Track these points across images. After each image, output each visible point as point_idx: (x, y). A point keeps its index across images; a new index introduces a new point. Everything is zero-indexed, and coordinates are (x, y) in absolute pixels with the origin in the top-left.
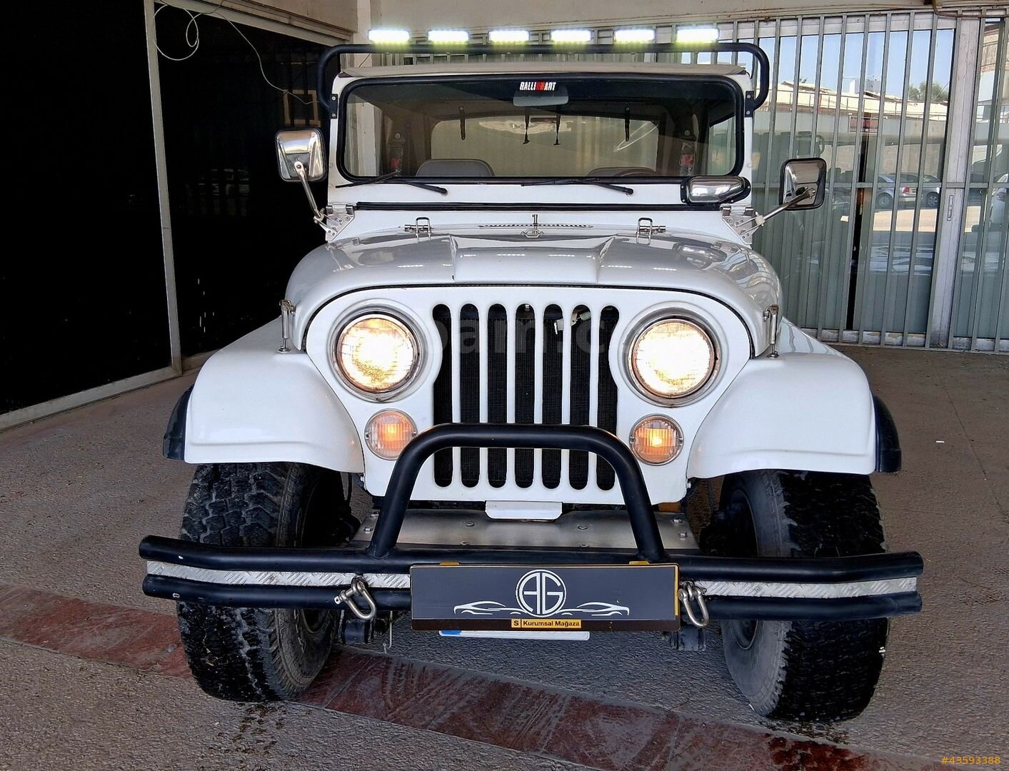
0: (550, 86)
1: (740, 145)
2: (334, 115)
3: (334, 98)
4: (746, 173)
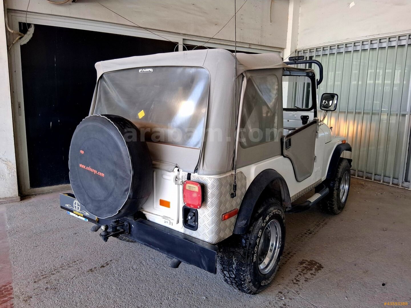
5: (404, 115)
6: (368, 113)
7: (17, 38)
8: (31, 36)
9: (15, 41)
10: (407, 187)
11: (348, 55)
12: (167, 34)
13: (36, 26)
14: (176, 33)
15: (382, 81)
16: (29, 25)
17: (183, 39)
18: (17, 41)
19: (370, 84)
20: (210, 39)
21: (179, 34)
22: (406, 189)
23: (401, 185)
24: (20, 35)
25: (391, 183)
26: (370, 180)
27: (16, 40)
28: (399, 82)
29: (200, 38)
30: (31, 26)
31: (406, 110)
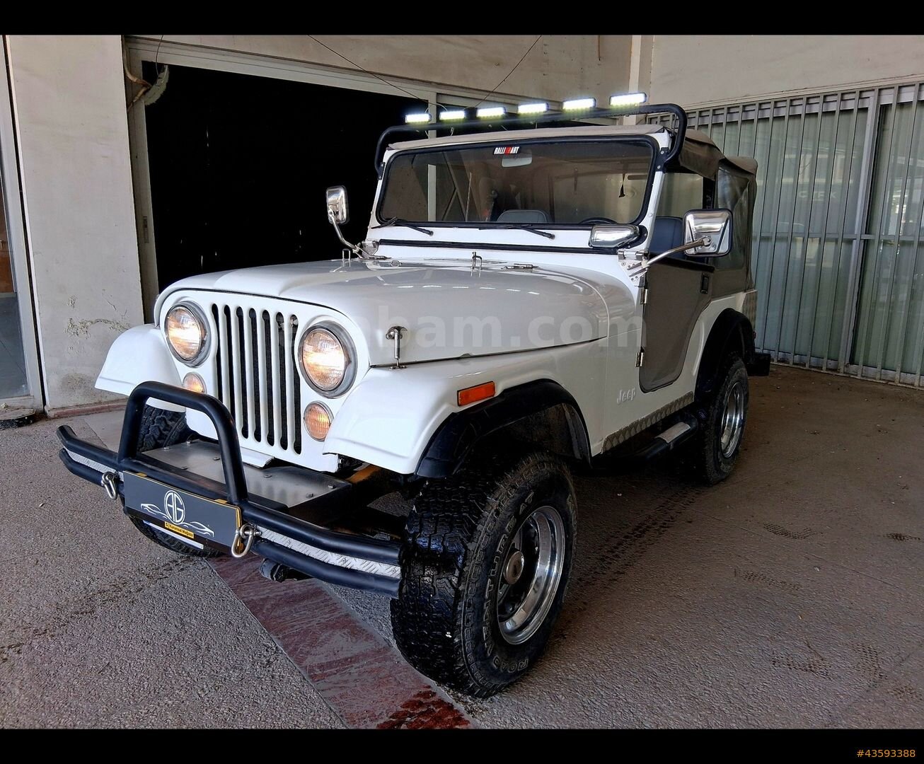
0: (514, 150)
1: (647, 195)
2: (380, 177)
3: (382, 165)
4: (647, 222)
5: (850, 242)
6: (782, 239)
7: (141, 93)
8: (164, 87)
9: (137, 98)
10: (853, 373)
11: (747, 127)
12: (410, 83)
13: (173, 69)
14: (424, 81)
15: (811, 178)
16: (161, 66)
17: (437, 93)
18: (140, 99)
19: (788, 185)
20: (488, 94)
21: (429, 83)
22: (852, 376)
23: (842, 371)
24: (144, 86)
25: (824, 368)
26: (786, 365)
27: (139, 95)
28: (841, 181)
29: (468, 91)
30: (164, 69)
31: (853, 232)
